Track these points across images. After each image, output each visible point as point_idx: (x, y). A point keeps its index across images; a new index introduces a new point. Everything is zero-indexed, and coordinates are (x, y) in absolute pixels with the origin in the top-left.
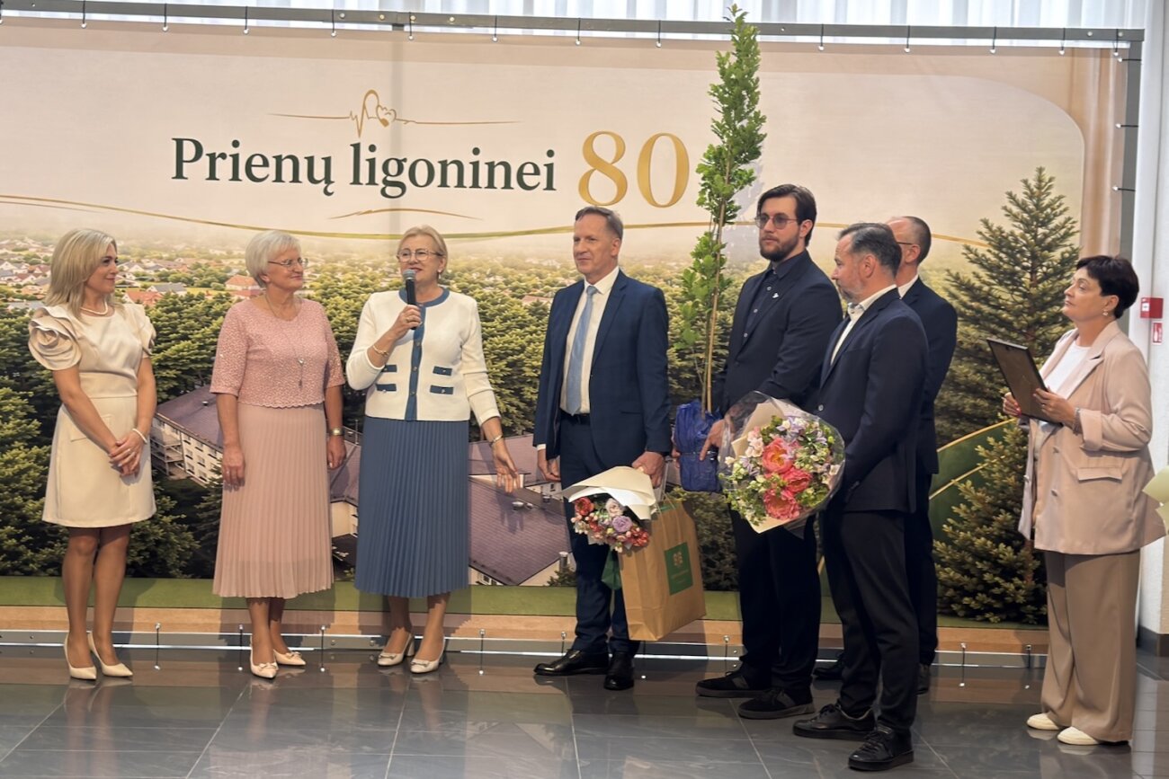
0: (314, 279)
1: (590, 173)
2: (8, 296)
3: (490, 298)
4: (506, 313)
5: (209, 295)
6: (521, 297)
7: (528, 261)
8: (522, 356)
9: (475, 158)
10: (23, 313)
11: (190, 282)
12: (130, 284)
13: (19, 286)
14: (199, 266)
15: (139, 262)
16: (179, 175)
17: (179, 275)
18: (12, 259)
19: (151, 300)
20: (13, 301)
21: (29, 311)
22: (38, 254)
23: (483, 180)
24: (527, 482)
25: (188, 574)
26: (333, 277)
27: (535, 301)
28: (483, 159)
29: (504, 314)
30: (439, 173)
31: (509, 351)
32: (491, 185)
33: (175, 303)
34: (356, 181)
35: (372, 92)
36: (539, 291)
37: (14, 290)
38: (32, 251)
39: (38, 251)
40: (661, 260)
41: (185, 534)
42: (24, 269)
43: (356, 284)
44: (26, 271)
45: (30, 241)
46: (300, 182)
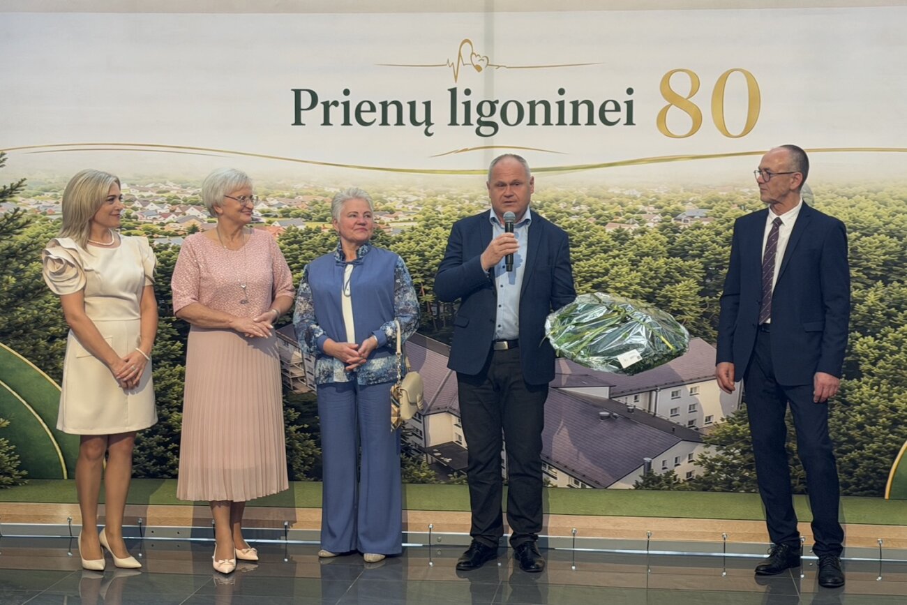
0: (418, 212)
1: (667, 108)
2: (153, 233)
3: (576, 226)
4: (591, 239)
5: (325, 228)
6: (604, 224)
7: (610, 191)
8: (606, 278)
9: (561, 98)
10: (166, 248)
11: (308, 217)
12: (257, 220)
13: (162, 224)
14: (316, 202)
15: (264, 200)
16: (298, 122)
17: (298, 211)
18: (156, 200)
19: (275, 234)
20: (157, 237)
21: (171, 246)
22: (178, 195)
23: (568, 117)
24: (613, 394)
25: (311, 477)
26: (433, 210)
27: (618, 228)
28: (567, 99)
29: (589, 240)
30: (528, 113)
31: (594, 274)
32: (575, 122)
33: (295, 237)
34: (453, 122)
35: (467, 41)
36: (621, 218)
37: (159, 228)
38: (173, 193)
39: (178, 193)
40: (735, 186)
41: (308, 442)
42: (166, 208)
43: (454, 215)
44: (168, 211)
45: (171, 184)
46: (404, 125)
